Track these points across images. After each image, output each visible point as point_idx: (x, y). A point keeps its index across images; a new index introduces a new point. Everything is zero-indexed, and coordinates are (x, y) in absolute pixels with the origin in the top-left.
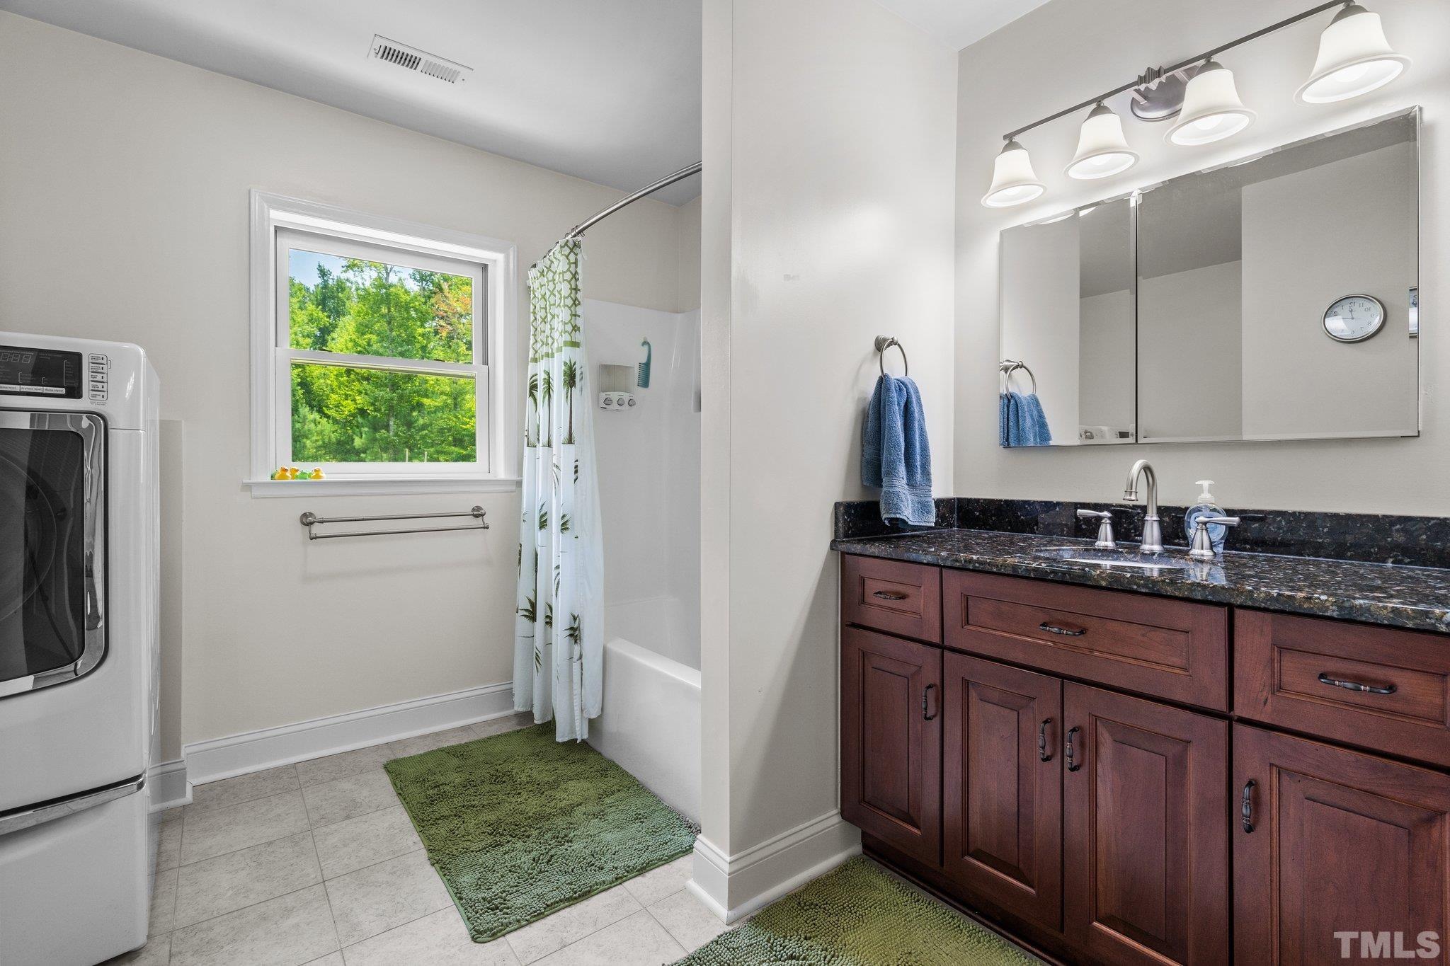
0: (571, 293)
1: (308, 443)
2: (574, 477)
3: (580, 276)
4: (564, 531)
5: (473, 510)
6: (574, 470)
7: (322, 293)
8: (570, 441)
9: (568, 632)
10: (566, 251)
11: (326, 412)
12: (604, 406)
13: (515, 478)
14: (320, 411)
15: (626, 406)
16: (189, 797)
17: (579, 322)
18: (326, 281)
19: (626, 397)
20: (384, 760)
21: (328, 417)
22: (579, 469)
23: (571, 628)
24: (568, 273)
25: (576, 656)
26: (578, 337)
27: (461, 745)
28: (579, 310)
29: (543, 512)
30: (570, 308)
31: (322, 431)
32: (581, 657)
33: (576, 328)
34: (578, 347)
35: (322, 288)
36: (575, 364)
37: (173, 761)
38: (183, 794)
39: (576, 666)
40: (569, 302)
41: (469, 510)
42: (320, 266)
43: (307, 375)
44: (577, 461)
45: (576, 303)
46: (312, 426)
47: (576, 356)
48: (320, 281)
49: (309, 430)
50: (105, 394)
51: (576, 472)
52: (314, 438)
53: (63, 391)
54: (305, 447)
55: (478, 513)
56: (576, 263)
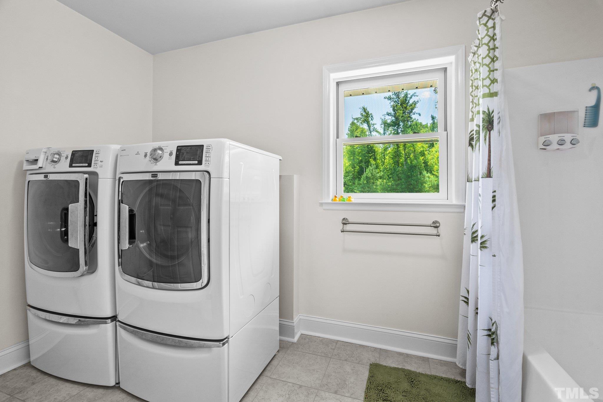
0: (489, 53)
1: (426, 186)
2: (491, 205)
3: (498, 37)
4: (482, 249)
5: (434, 223)
6: (491, 199)
7: (433, 126)
8: (489, 174)
9: (486, 333)
10: (485, 19)
11: (433, 173)
12: (544, 147)
13: (461, 203)
14: (431, 173)
15: (568, 145)
16: (295, 339)
17: (497, 75)
18: (434, 121)
19: (568, 137)
20: (373, 360)
21: (433, 175)
22: (496, 198)
23: (490, 330)
24: (487, 37)
25: (493, 355)
26: (495, 88)
27: (416, 372)
28: (497, 65)
29: (474, 230)
30: (488, 66)
31: (431, 181)
32: (498, 358)
33: (494, 81)
34: (496, 96)
35: (433, 124)
36: (493, 112)
37: (291, 321)
38: (294, 338)
39: (493, 364)
40: (487, 61)
41: (430, 222)
42: (432, 116)
43: (426, 159)
44: (495, 192)
45: (494, 60)
46: (428, 179)
47: (494, 104)
48: (432, 121)
49: (426, 180)
50: (209, 162)
51: (494, 201)
52: (428, 183)
53: (196, 162)
54: (425, 187)
55: (436, 225)
56: (494, 27)
